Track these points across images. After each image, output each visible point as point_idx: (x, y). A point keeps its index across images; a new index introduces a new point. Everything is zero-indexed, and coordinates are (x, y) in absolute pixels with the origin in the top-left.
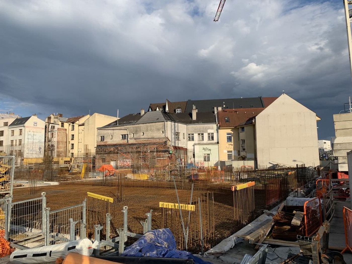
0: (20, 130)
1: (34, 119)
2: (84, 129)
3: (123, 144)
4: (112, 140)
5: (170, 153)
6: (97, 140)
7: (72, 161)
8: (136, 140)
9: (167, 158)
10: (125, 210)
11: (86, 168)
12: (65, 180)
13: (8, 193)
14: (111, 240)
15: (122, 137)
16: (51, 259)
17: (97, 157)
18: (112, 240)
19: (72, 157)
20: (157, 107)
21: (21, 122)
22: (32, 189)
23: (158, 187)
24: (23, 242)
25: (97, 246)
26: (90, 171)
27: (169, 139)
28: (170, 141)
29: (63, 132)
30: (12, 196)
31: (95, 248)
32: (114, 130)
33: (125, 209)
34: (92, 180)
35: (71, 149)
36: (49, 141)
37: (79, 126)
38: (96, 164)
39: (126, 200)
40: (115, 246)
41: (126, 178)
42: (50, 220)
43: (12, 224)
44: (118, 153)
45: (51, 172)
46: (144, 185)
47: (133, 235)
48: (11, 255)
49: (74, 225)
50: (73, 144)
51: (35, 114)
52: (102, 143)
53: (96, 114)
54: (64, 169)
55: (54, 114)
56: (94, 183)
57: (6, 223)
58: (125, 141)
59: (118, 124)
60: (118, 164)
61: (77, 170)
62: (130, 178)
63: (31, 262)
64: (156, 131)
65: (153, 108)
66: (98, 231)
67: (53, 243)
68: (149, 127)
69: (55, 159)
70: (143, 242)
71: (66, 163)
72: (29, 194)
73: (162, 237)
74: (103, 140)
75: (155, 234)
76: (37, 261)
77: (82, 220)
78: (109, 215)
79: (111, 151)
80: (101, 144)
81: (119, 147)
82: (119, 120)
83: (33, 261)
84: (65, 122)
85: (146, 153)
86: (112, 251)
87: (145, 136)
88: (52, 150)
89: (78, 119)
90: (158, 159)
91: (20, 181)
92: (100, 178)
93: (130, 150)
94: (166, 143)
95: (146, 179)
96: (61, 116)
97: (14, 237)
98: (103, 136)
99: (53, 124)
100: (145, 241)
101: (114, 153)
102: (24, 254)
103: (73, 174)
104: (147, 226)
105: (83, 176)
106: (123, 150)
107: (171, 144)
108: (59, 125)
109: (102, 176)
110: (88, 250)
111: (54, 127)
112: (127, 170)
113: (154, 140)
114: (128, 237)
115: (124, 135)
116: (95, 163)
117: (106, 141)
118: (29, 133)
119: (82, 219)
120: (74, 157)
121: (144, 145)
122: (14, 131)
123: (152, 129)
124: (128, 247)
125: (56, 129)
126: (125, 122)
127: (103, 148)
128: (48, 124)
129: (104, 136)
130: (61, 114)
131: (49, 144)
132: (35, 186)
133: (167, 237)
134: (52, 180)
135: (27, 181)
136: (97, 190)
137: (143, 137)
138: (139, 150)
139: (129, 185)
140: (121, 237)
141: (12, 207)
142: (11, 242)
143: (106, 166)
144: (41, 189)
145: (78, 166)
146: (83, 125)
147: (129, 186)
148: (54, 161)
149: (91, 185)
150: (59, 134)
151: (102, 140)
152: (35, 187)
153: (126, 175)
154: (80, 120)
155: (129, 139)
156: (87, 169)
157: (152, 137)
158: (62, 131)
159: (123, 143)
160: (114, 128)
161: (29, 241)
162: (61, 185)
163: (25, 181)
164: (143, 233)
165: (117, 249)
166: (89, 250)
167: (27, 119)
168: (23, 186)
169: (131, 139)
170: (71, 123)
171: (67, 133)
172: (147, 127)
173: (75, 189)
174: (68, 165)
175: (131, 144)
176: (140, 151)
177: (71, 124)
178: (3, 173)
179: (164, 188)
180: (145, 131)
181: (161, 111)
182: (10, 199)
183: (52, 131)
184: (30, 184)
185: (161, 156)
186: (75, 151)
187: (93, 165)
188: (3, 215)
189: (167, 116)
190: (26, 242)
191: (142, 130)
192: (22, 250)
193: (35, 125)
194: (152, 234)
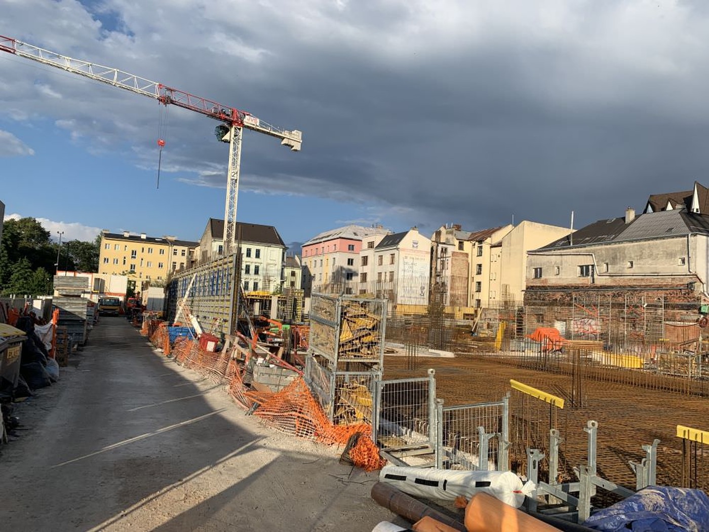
0: (392, 255)
1: (413, 236)
2: (500, 254)
3: (582, 287)
4: (558, 277)
5: (702, 311)
6: (526, 277)
7: (477, 314)
8: (614, 277)
9: (693, 324)
10: (592, 428)
11: (505, 330)
12: (466, 349)
13: (376, 363)
14: (560, 487)
15: (580, 270)
16: (446, 496)
17: (527, 309)
18: (563, 486)
19: (477, 307)
20: (669, 200)
21: (392, 240)
22: (410, 359)
23: (669, 389)
24: (399, 452)
25: (533, 492)
26: (513, 338)
27: (700, 278)
28: (703, 284)
29: (463, 260)
30: (382, 369)
31: (528, 495)
32: (563, 256)
33: (591, 426)
34: (516, 355)
35: (476, 292)
36: (438, 276)
37: (492, 247)
38: (524, 324)
39: (590, 406)
40: (568, 500)
41: (590, 360)
42: (444, 423)
43: (383, 417)
44: (570, 305)
45: (441, 332)
46: (634, 380)
47: (610, 486)
48: (381, 472)
49: (487, 441)
50: (479, 283)
51: (415, 227)
52: (538, 283)
53: (526, 223)
54: (463, 329)
55: (447, 225)
56: (522, 363)
57: (374, 414)
58: (587, 280)
59: (573, 243)
60: (572, 330)
61: (487, 334)
62: (598, 360)
63: (413, 491)
64: (665, 258)
65: (656, 204)
66: (534, 462)
67: (447, 466)
68: (646, 249)
69: (448, 310)
70: (635, 506)
71: (466, 317)
72: (405, 369)
73: (686, 506)
74: (539, 277)
75: (667, 497)
76: (422, 492)
77: (502, 434)
78: (556, 433)
79: (557, 300)
80: (535, 285)
81: (574, 291)
82: (574, 234)
83: (416, 490)
84: (465, 240)
85: (638, 309)
86: (562, 509)
87: (636, 269)
88: (443, 293)
89: (489, 233)
90: (667, 324)
91: (392, 343)
92: (532, 353)
93: (599, 299)
94: (690, 288)
95: (639, 367)
96: (458, 228)
97: (386, 441)
98: (538, 267)
99: (444, 243)
100: (641, 507)
101: (563, 304)
102: (401, 475)
103: (480, 340)
104: (645, 473)
105: (499, 346)
106: (582, 299)
107: (705, 290)
108: (455, 245)
109: (537, 349)
110: (514, 496)
111: (446, 249)
112: (592, 342)
113: (658, 278)
114: (597, 489)
115: (584, 267)
116: (522, 323)
117: (546, 279)
118: (406, 260)
119: (500, 430)
120: (481, 308)
121: (633, 289)
122: (383, 257)
123: (654, 254)
124: (601, 510)
125: (449, 253)
126: (587, 239)
127: (539, 293)
128: (436, 244)
129: (541, 269)
130: (459, 226)
131: (438, 281)
132: (415, 354)
133: (697, 509)
134: (442, 348)
135: (402, 345)
136: (527, 377)
137: (631, 271)
138: (620, 299)
139: (597, 375)
140: (583, 486)
141: (382, 388)
142: (382, 449)
143: (544, 329)
144: (426, 363)
145: (489, 326)
146: (499, 245)
147: (596, 378)
148: (447, 312)
149: (514, 365)
150: (454, 262)
151: (536, 277)
152: (415, 357)
153: (590, 353)
154: (493, 235)
155: (595, 276)
156: (507, 333)
157: (655, 271)
158: (461, 257)
159: (581, 284)
160: (565, 251)
161: (408, 453)
162: (458, 359)
163: (399, 345)
164: (635, 488)
165: (574, 509)
166: (516, 495)
167: (402, 235)
168: (397, 352)
169: (600, 276)
170: (476, 241)
171: (470, 261)
172: (642, 249)
173: (485, 370)
174: (470, 322)
175: (601, 286)
176: (623, 302)
177: (477, 243)
178: (370, 328)
179: (686, 393)
180: (636, 258)
181: (679, 210)
182: (380, 373)
183: (443, 257)
184: (408, 350)
185: (678, 318)
186: (484, 296)
187: (518, 326)
188: (369, 400)
189: (695, 222)
190: (404, 454)
191: (628, 256)
192: (398, 466)
193: (415, 245)
194: (659, 494)
